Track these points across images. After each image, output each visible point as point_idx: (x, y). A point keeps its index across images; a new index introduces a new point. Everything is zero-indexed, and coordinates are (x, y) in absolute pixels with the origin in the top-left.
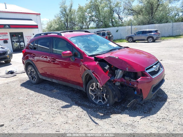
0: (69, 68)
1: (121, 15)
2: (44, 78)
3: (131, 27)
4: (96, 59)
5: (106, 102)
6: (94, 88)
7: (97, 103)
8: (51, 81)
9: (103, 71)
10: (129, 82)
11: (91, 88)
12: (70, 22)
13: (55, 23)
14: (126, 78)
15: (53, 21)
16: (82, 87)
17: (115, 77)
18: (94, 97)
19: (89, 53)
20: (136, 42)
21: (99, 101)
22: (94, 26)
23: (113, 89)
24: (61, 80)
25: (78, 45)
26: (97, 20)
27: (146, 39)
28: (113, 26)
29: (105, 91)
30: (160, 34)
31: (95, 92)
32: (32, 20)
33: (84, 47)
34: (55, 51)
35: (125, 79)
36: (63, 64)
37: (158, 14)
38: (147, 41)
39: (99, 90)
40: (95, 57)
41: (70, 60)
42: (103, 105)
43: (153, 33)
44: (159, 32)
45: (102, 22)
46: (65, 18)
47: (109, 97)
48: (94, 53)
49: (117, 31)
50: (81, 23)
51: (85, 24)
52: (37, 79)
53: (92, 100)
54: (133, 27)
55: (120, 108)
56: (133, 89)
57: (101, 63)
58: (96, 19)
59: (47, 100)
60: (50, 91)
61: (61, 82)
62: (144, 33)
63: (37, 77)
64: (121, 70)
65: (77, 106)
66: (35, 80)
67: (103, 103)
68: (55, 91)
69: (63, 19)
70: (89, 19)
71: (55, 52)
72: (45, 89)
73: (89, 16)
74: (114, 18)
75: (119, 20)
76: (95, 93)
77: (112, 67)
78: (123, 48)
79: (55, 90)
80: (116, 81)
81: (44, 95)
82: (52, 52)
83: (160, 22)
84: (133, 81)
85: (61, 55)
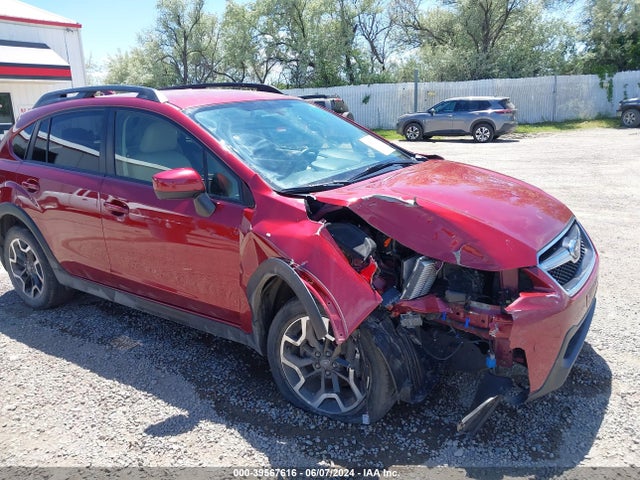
0: (189, 241)
1: (382, 42)
2: (78, 285)
3: (416, 87)
4: (316, 210)
5: (356, 404)
6: (303, 338)
7: (315, 404)
8: (107, 298)
9: (345, 264)
10: (462, 315)
11: (291, 341)
12: (197, 63)
13: (138, 63)
14: (451, 296)
15: (130, 56)
16: (248, 330)
17: (401, 291)
18: (303, 380)
19: (279, 179)
20: (434, 141)
21: (325, 396)
22: (283, 78)
23: (393, 349)
24: (151, 295)
25: (230, 142)
26: (293, 57)
27: (468, 130)
28: (352, 81)
29: (358, 356)
30: (514, 113)
31: (305, 356)
32: (48, 48)
33: (256, 152)
34: (125, 167)
35: (445, 301)
36: (164, 223)
37: (507, 45)
38: (472, 138)
39: (326, 348)
40: (309, 200)
41: (191, 209)
42: (345, 418)
43: (490, 111)
44: (512, 106)
45: (311, 64)
46: (175, 44)
47: (373, 383)
48: (303, 180)
49: (366, 100)
50: (236, 67)
51: (250, 70)
52: (49, 288)
53: (292, 393)
54: (423, 86)
55: (420, 429)
56: (477, 342)
57: (339, 226)
58: (290, 55)
59: (84, 390)
60: (102, 341)
61: (149, 307)
62: (461, 107)
63: (48, 280)
64: (429, 259)
65: (224, 426)
66: (41, 292)
67: (344, 409)
68: (127, 342)
69: (168, 50)
70: (265, 55)
71: (126, 174)
72: (82, 333)
73: (266, 42)
74: (356, 54)
75: (372, 61)
76: (306, 362)
77: (387, 243)
78: (418, 159)
79: (125, 339)
80: (404, 311)
81: (74, 367)
82: (111, 172)
83: (513, 71)
84: (480, 311)
85: (151, 184)
